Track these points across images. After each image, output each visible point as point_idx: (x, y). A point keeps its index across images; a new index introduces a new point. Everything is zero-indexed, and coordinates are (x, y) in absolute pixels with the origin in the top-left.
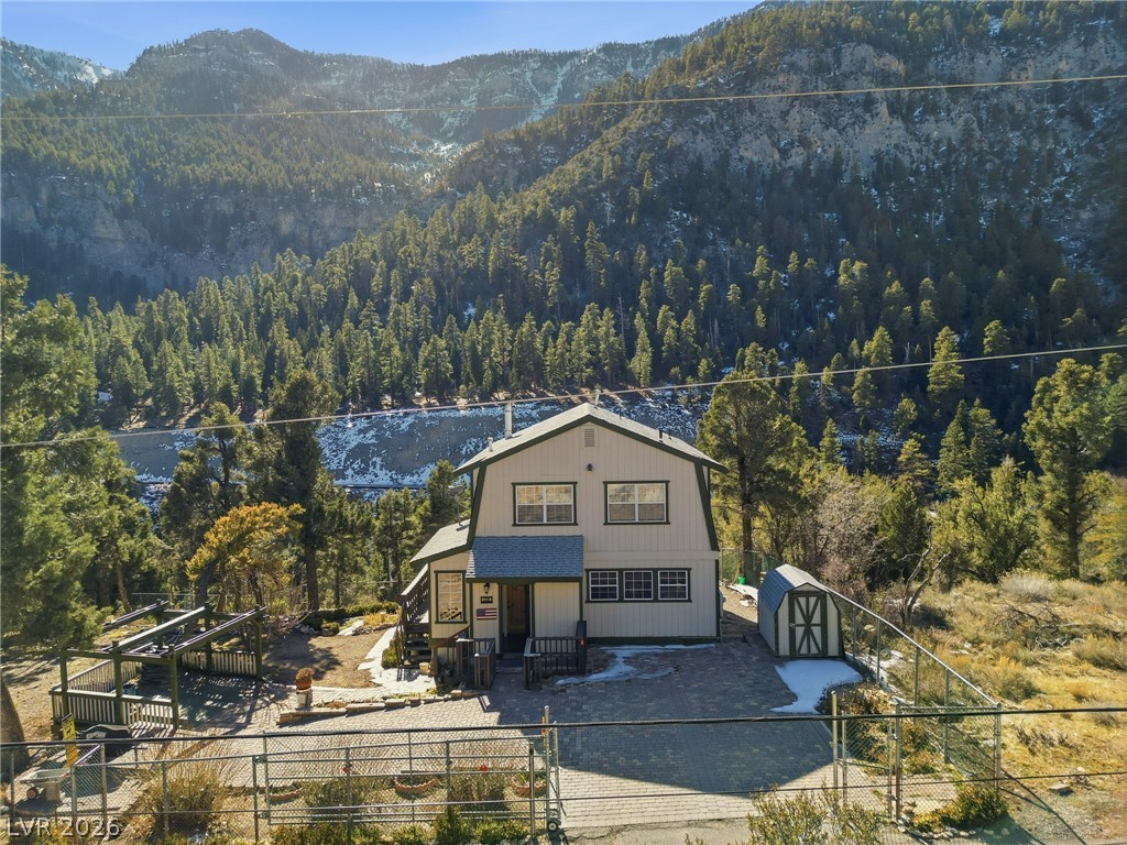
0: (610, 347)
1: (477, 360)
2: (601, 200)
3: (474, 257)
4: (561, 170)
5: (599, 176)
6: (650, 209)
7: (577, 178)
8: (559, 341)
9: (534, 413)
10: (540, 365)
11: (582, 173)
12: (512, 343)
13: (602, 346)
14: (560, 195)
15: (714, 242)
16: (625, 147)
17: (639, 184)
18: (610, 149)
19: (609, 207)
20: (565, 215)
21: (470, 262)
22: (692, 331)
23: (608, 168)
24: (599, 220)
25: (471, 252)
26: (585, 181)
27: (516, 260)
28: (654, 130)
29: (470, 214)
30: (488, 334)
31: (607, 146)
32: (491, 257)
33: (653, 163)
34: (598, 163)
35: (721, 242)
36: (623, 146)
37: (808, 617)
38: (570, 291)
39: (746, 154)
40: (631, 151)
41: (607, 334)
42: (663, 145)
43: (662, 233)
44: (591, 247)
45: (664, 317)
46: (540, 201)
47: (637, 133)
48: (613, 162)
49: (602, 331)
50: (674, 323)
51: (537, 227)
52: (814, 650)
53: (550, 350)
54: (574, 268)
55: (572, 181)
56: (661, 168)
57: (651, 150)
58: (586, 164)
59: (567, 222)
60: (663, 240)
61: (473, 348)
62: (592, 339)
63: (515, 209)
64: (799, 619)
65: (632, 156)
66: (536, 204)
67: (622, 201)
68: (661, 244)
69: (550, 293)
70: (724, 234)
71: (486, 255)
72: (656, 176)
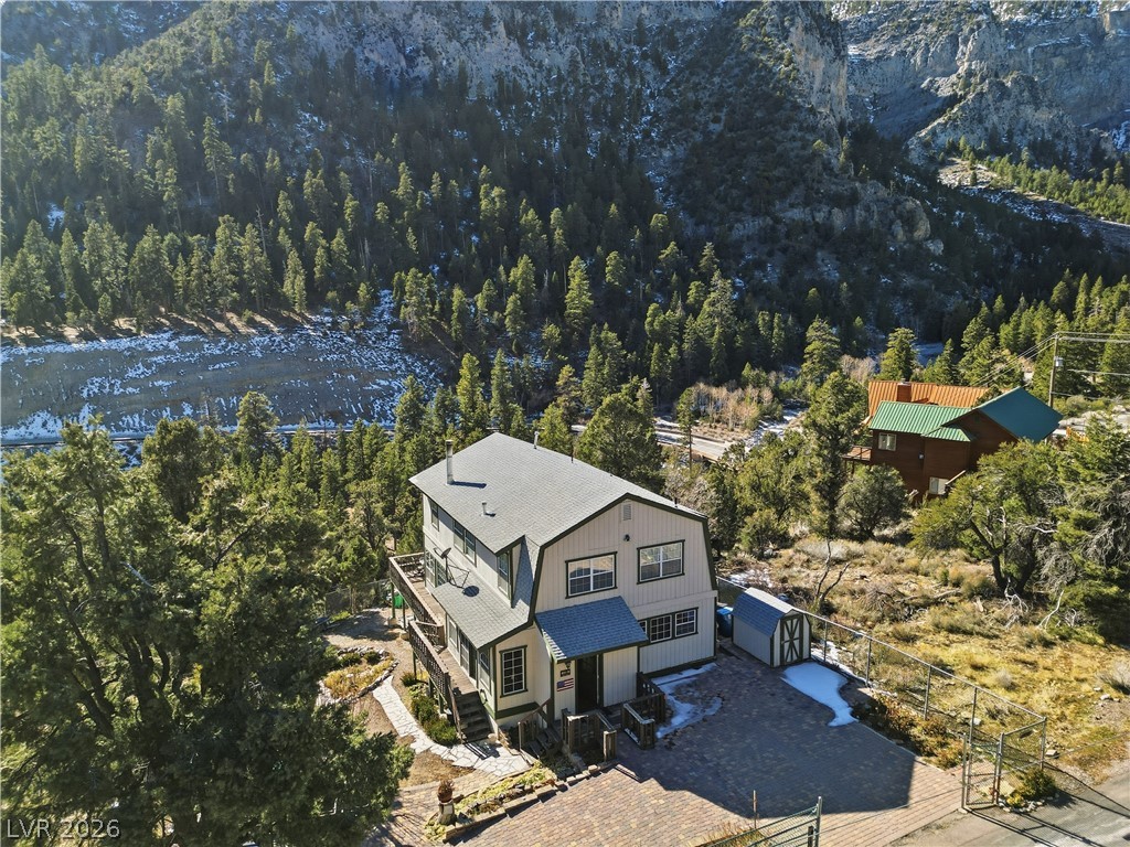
0: (256, 267)
1: (82, 279)
2: (213, 89)
3: (51, 145)
4: (154, 45)
5: (208, 59)
6: (275, 106)
7: (179, 58)
8: (194, 261)
9: (172, 345)
10: (170, 286)
11: (185, 53)
12: (128, 259)
13: (247, 266)
14: (160, 77)
15: (351, 153)
16: (235, 29)
17: (259, 75)
18: (216, 29)
19: (225, 98)
20: (173, 103)
21: (45, 150)
22: (344, 252)
23: (218, 53)
24: (216, 112)
25: (46, 140)
26: (190, 64)
27: (112, 154)
28: (268, 14)
29: (34, 86)
30: (96, 249)
31: (213, 24)
32: (78, 148)
33: (271, 54)
34: (204, 44)
35: (358, 152)
36: (233, 26)
37: (791, 634)
38: (190, 197)
39: (373, 57)
40: (243, 34)
41: (252, 253)
42: (281, 34)
43: (293, 137)
44: (210, 146)
45: (312, 235)
46: (135, 83)
47: (248, 14)
48: (224, 45)
49: (245, 249)
50: (324, 242)
51: (136, 113)
52: (795, 658)
53: (181, 269)
54: (190, 168)
55: (174, 61)
56: (281, 60)
57: (267, 37)
58: (188, 42)
59: (177, 113)
60: (296, 144)
61: (75, 264)
62: (232, 256)
63: (99, 88)
64: (787, 637)
65: (246, 41)
66: (130, 86)
67: (239, 92)
68: (293, 149)
69: (165, 198)
70: (361, 143)
71: (69, 145)
72: (277, 69)
